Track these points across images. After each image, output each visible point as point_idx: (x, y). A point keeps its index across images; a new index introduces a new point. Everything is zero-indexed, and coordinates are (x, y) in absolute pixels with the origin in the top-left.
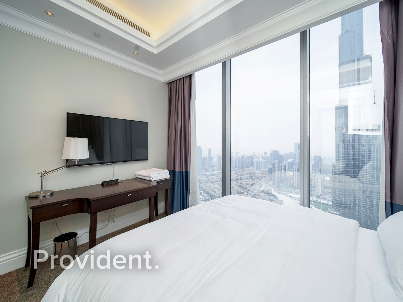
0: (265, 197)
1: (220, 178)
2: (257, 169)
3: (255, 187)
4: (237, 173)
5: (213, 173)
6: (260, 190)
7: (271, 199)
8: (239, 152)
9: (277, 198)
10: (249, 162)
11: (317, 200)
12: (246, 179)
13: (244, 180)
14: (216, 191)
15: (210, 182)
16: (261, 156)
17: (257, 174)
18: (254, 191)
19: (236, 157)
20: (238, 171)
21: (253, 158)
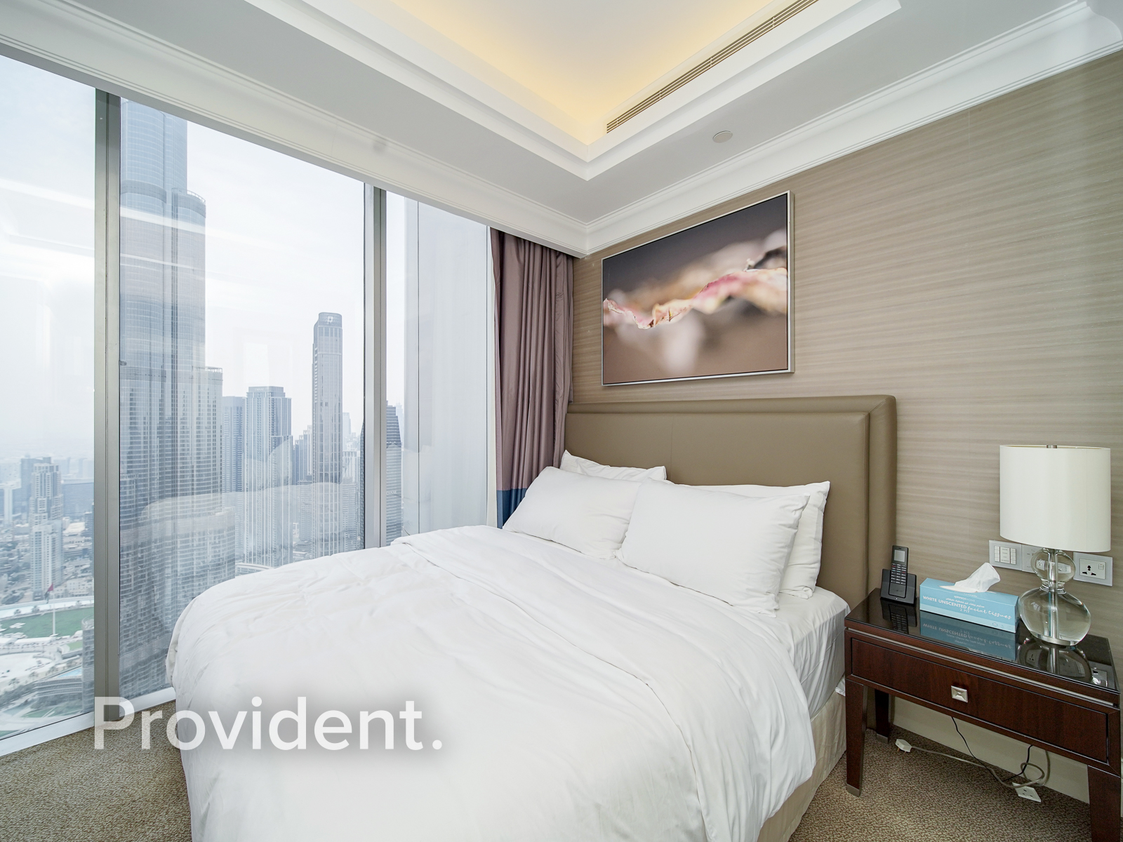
11: (35, 611)
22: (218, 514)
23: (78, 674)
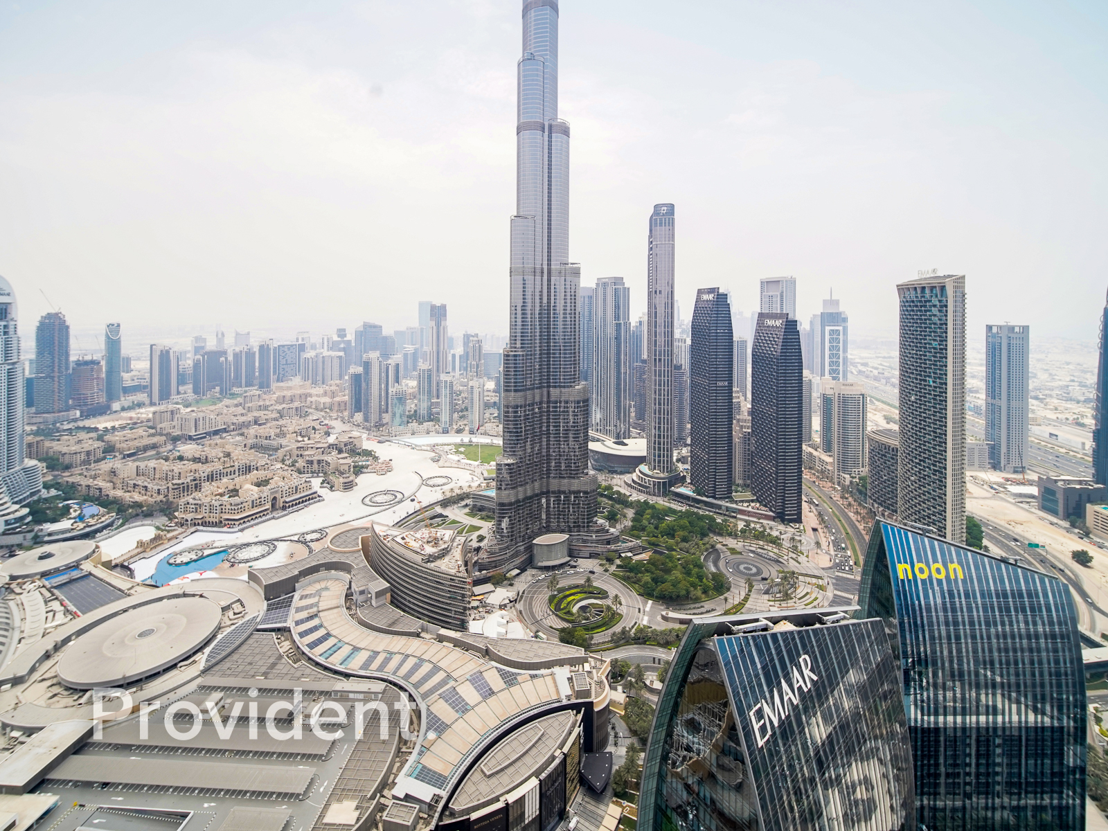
0: (342, 461)
1: (165, 432)
2: (314, 383)
3: (309, 439)
4: (241, 404)
5: (131, 418)
6: (326, 445)
7: (360, 463)
8: (248, 334)
9: (376, 458)
10: (287, 364)
11: (470, 441)
12: (276, 419)
13: (268, 425)
14: (150, 486)
15: (115, 456)
16: (328, 342)
17: (313, 399)
18: (306, 453)
19: (238, 350)
20: (245, 397)
21: (302, 348)
22: (577, 387)
23: (492, 493)
